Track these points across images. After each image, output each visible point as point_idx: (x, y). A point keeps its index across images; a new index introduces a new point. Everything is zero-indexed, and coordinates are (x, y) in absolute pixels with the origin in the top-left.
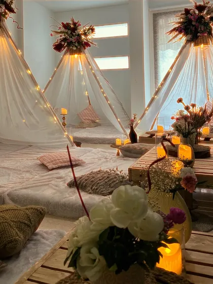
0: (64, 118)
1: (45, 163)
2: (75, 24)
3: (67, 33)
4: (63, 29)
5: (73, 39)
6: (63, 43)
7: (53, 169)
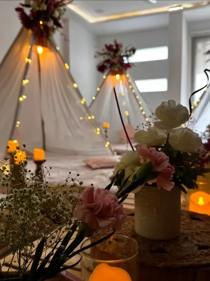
0: (106, 131)
1: (90, 164)
2: (117, 45)
3: (110, 54)
4: (106, 51)
5: (115, 61)
6: (106, 64)
7: (96, 169)
